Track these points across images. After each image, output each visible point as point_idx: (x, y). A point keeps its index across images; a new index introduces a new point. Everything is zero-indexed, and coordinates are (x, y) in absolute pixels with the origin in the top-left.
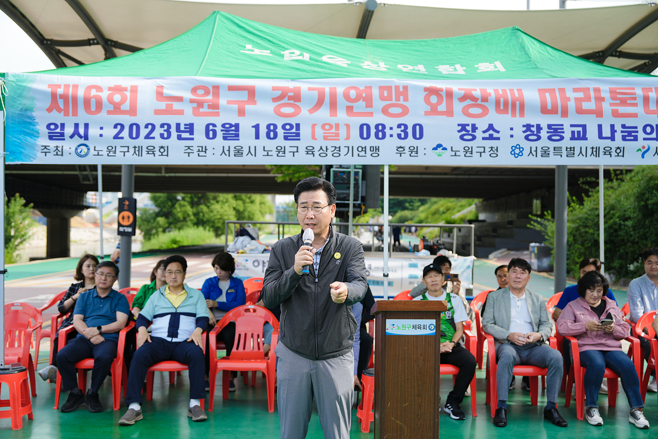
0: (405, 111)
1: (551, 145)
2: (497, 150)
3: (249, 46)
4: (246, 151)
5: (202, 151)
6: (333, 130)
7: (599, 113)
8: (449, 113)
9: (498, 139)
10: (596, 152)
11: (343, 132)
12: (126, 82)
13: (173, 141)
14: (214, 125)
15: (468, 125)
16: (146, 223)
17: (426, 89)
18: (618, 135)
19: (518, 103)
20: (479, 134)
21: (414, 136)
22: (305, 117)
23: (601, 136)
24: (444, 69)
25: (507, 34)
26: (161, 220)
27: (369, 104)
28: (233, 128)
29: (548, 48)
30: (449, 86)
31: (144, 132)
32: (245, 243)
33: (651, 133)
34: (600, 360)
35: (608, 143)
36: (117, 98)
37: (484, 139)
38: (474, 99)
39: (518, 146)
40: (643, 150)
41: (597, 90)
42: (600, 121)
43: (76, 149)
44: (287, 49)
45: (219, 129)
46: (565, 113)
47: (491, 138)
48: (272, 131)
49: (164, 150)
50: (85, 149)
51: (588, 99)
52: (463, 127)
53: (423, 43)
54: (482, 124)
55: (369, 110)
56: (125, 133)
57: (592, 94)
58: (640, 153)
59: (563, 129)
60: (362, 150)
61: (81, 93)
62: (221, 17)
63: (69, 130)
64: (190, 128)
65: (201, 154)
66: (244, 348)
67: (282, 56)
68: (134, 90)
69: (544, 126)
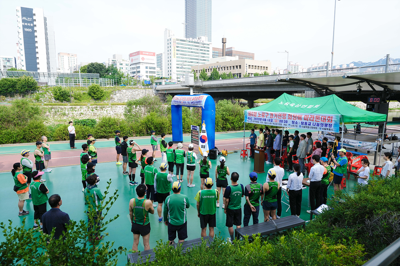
0: (285, 118)
1: (305, 126)
2: (297, 126)
4: (267, 123)
5: (262, 123)
6: (276, 121)
7: (313, 121)
8: (291, 119)
10: (312, 128)
14: (264, 119)
17: (288, 114)
18: (316, 125)
19: (302, 118)
20: (295, 123)
21: (286, 123)
22: (274, 118)
23: (313, 125)
28: (266, 119)
30: (292, 114)
31: (256, 119)
36: (254, 114)
38: (295, 117)
39: (300, 126)
40: (320, 128)
43: (251, 121)
47: (296, 124)
48: (269, 120)
49: (258, 122)
52: (293, 121)
59: (307, 123)
60: (279, 124)
61: (251, 113)
63: (250, 118)
64: (261, 119)
69: (304, 122)
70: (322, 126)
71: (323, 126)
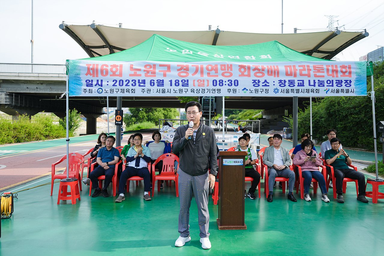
0: (231, 75)
1: (290, 88)
2: (268, 90)
3: (168, 48)
4: (166, 91)
5: (149, 91)
6: (202, 83)
7: (309, 76)
8: (249, 75)
9: (269, 86)
10: (308, 91)
11: (206, 83)
12: (118, 63)
13: (137, 87)
14: (154, 81)
15: (256, 80)
16: (127, 120)
17: (239, 66)
18: (317, 84)
19: (276, 71)
20: (261, 84)
21: (235, 85)
22: (190, 77)
23: (310, 85)
24: (247, 58)
25: (272, 44)
26: (133, 119)
27: (217, 72)
28: (161, 82)
29: (289, 49)
30: (248, 65)
31: (125, 83)
32: (167, 128)
33: (330, 84)
34: (310, 175)
35: (313, 87)
36: (114, 70)
37: (263, 86)
38: (259, 70)
39: (276, 89)
40: (327, 90)
41: (308, 66)
42: (309, 79)
43: (98, 90)
44: (184, 49)
45: (155, 82)
46: (295, 76)
47: (266, 85)
48: (177, 83)
49: (133, 91)
50: (101, 90)
51: (304, 70)
52: (254, 81)
53: (239, 47)
54: (262, 80)
55: (217, 74)
56: (117, 84)
57: (306, 68)
58: (326, 91)
59: (294, 82)
60: (214, 91)
61: (99, 68)
62: (157, 37)
63: (95, 83)
64: (144, 81)
65: (148, 92)
66: (166, 171)
67: (182, 52)
68: (121, 66)
69: (287, 81)
70: (331, 84)
71: (332, 86)
